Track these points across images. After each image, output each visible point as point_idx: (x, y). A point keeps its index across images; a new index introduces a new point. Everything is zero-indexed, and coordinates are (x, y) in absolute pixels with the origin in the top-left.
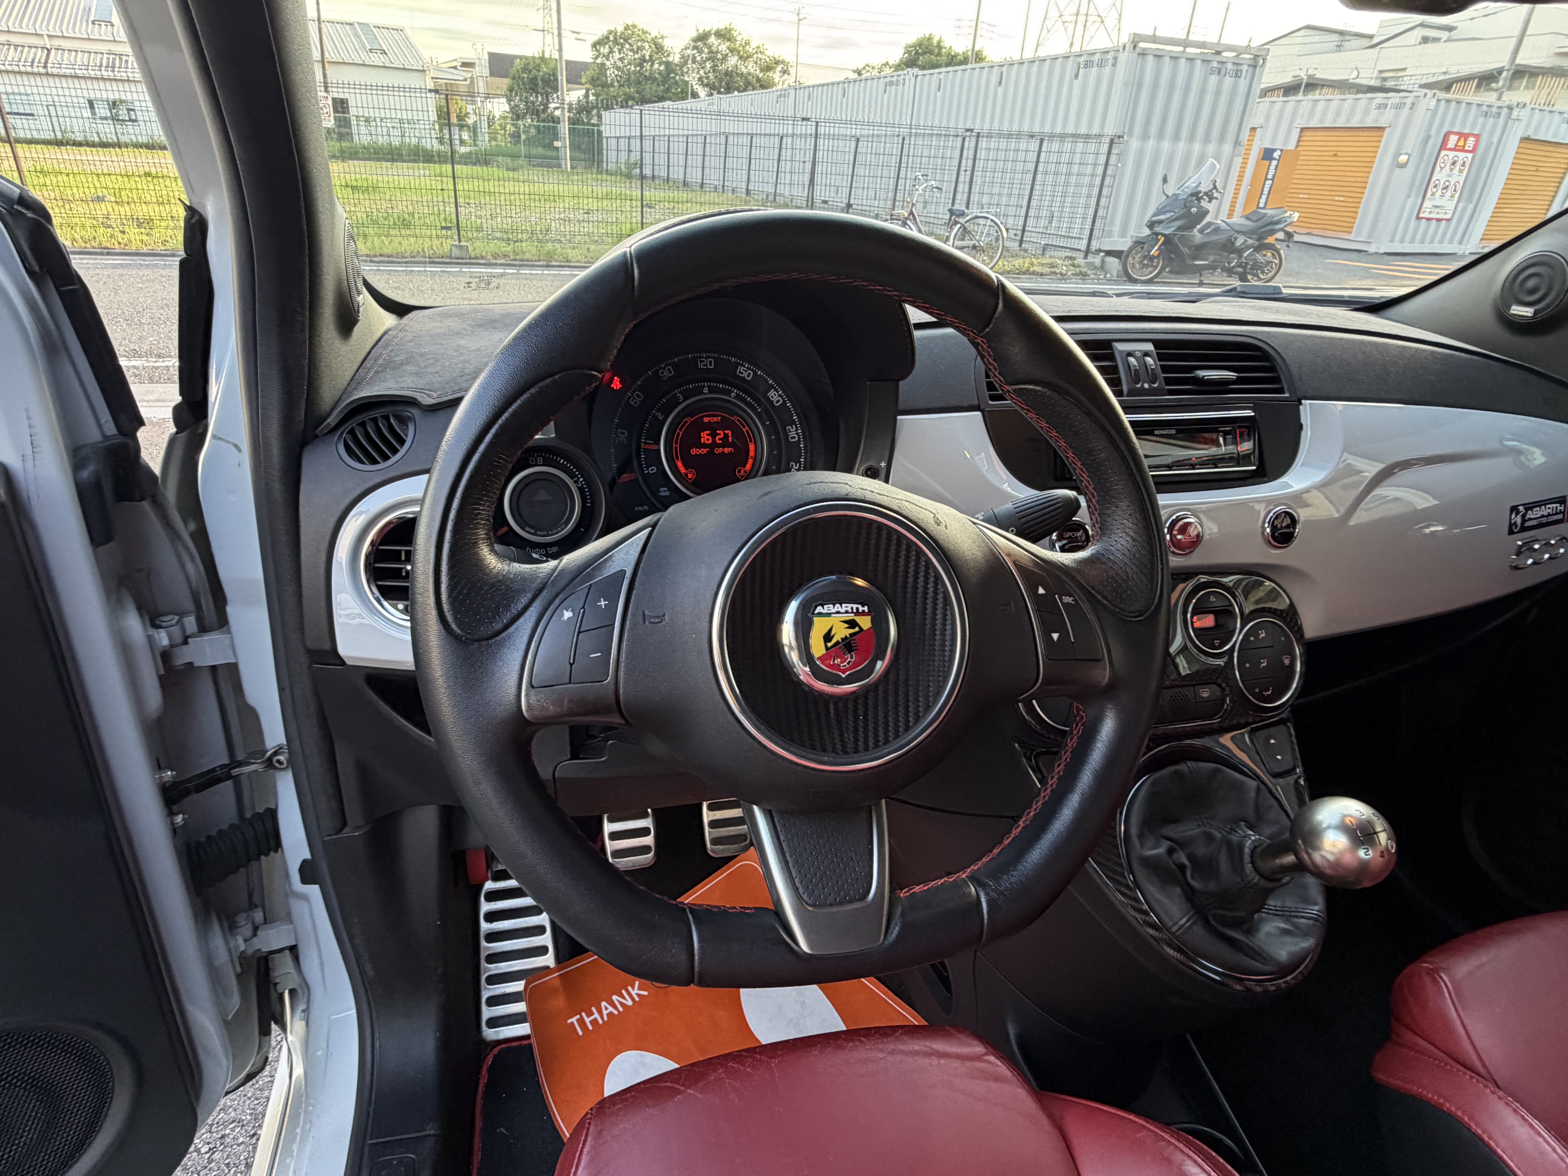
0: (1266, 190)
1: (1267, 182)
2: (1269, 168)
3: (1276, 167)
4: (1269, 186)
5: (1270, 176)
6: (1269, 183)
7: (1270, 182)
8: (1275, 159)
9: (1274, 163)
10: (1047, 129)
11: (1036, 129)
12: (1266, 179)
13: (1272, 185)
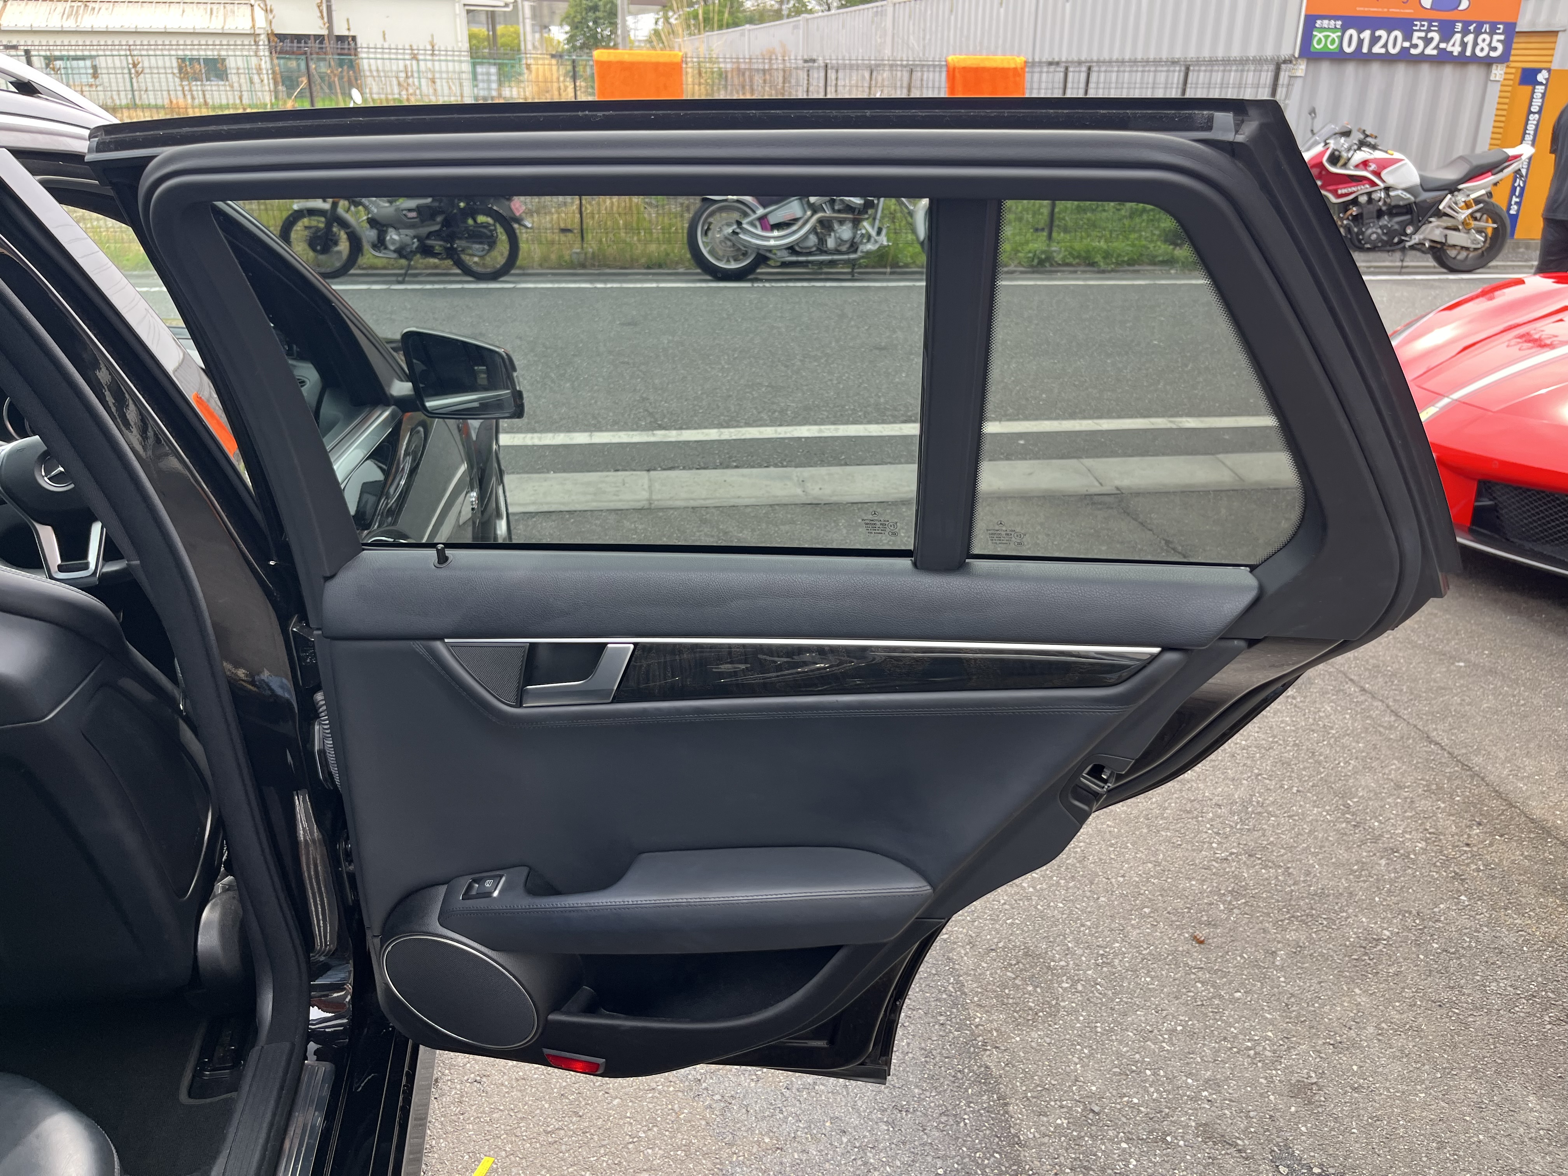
0: (1531, 128)
1: (1531, 117)
2: (1532, 98)
3: (1544, 95)
4: (1535, 122)
5: (1535, 109)
6: (1533, 118)
7: (1537, 116)
8: (1541, 84)
9: (1540, 89)
10: (1192, 54)
11: (1178, 55)
12: (1530, 112)
13: (1538, 121)
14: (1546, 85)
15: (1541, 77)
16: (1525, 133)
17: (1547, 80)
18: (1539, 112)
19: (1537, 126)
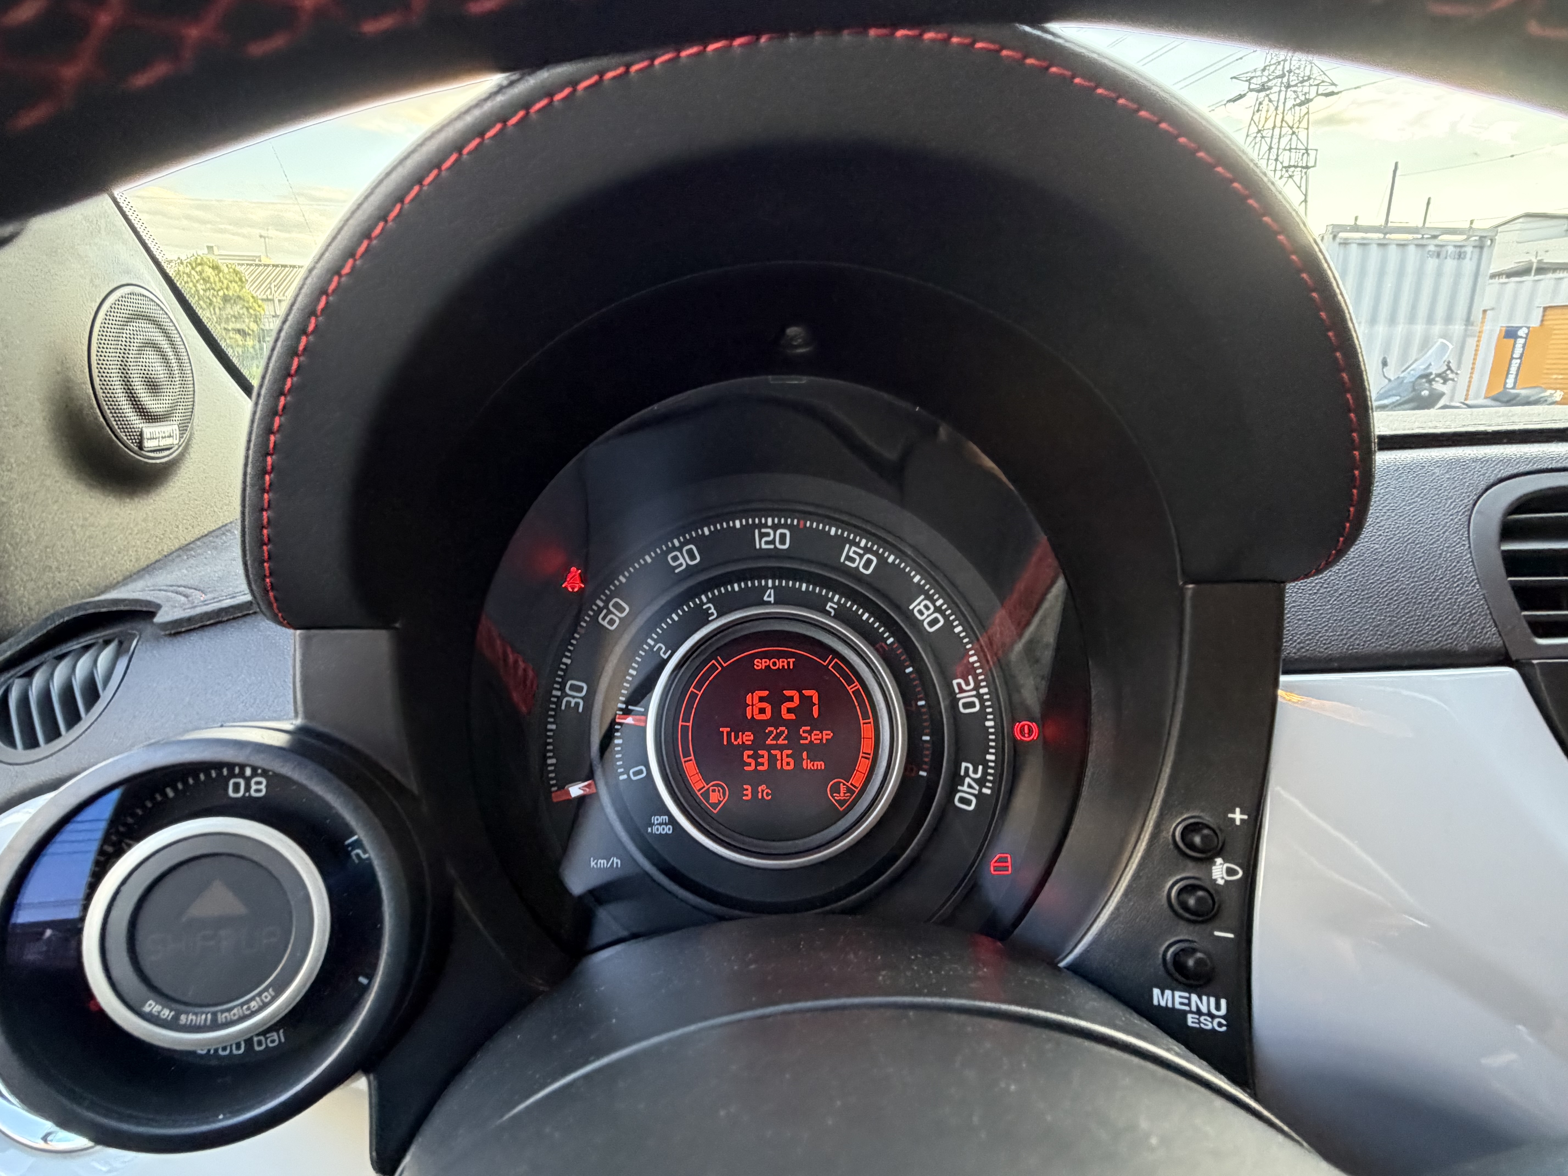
0: (1513, 370)
1: (1514, 361)
2: (1514, 347)
3: (1524, 346)
4: (1517, 365)
5: (1516, 355)
6: (1515, 363)
7: (1519, 361)
8: (1521, 337)
9: (1521, 341)
12: (1512, 358)
13: (1520, 364)
14: (1526, 338)
15: (1522, 333)
16: (1508, 373)
17: (1527, 334)
18: (1521, 358)
19: (1519, 368)
